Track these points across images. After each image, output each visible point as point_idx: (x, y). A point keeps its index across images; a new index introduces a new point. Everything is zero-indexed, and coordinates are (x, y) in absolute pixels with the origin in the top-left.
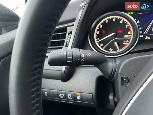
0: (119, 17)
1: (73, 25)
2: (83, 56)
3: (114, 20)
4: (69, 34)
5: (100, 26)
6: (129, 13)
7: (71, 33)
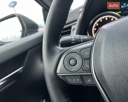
0: (110, 16)
1: (75, 24)
2: (82, 38)
3: (106, 19)
4: (73, 30)
5: (96, 25)
6: (118, 13)
7: (74, 29)
